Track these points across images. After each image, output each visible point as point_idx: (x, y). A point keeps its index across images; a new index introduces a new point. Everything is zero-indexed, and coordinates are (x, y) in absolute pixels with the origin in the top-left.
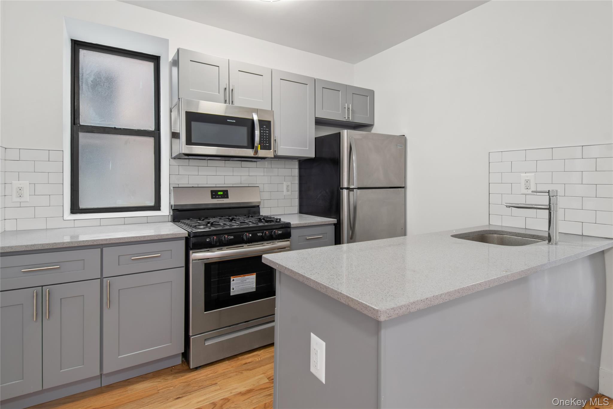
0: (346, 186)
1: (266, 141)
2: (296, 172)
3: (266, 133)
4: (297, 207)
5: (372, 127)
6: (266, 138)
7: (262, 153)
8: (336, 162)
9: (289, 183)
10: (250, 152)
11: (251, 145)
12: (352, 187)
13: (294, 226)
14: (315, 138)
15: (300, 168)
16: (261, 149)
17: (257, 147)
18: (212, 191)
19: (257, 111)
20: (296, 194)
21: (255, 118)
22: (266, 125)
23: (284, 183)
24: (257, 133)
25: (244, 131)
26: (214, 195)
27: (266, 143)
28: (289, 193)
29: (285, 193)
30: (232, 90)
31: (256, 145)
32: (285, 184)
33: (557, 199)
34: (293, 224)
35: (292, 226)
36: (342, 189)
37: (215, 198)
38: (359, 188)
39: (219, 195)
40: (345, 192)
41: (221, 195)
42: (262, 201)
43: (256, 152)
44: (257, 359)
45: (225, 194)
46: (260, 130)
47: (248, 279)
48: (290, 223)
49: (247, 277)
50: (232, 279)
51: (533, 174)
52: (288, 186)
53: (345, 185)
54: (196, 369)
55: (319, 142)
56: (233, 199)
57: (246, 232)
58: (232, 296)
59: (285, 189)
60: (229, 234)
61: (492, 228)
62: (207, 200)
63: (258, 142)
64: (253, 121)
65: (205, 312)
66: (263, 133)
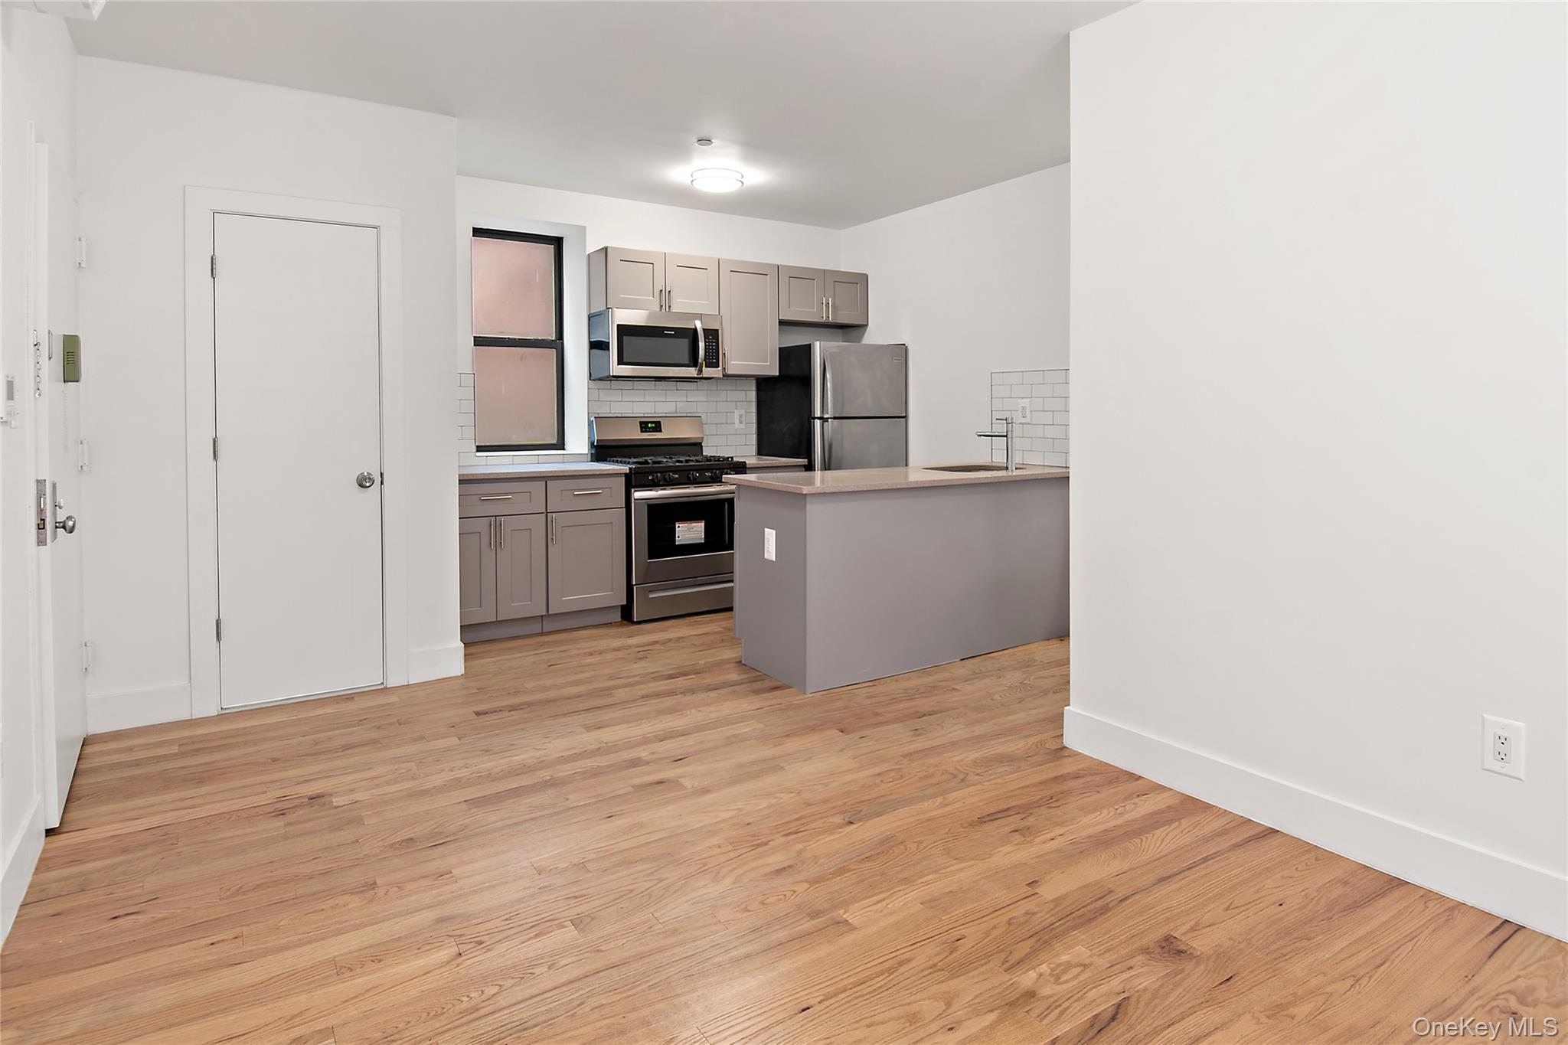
0: (819, 416)
1: (713, 356)
2: (752, 395)
3: (712, 346)
4: (754, 447)
5: (864, 328)
6: (713, 352)
7: (708, 372)
8: (806, 381)
9: (743, 412)
10: (692, 372)
11: (694, 362)
12: (826, 416)
13: (751, 466)
14: (780, 348)
15: (758, 390)
16: (706, 367)
17: (702, 364)
18: (641, 423)
19: (700, 317)
20: (754, 428)
21: (699, 325)
22: (712, 335)
23: (736, 411)
24: (702, 345)
25: (684, 344)
26: (644, 428)
27: (713, 360)
28: (743, 426)
29: (737, 425)
30: (669, 292)
31: (700, 361)
32: (737, 413)
33: (1012, 426)
34: (749, 464)
35: (748, 466)
36: (814, 418)
37: (646, 432)
38: (835, 418)
39: (650, 428)
40: (818, 423)
41: (652, 427)
42: (705, 437)
43: (700, 371)
44: (708, 619)
45: (657, 427)
46: (705, 342)
47: (695, 527)
48: (745, 462)
49: (694, 524)
50: (677, 526)
51: (1029, 400)
52: (741, 416)
53: (818, 414)
54: (639, 623)
55: (785, 354)
56: (666, 434)
57: (691, 470)
58: (678, 545)
59: (737, 421)
60: (675, 472)
61: (994, 464)
62: (636, 435)
63: (703, 358)
64: (695, 330)
65: (649, 559)
66: (709, 346)
